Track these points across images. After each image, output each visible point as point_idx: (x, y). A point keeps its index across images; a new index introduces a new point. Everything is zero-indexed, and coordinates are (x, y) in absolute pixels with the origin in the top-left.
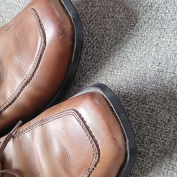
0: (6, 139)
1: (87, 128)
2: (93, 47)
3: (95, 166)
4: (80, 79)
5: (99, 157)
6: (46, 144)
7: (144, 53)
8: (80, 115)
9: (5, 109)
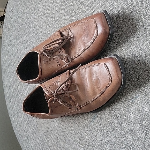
0: (74, 71)
1: (109, 71)
2: (117, 38)
3: (109, 86)
4: (108, 50)
5: (111, 82)
6: (91, 75)
7: (137, 44)
8: (107, 66)
9: (75, 58)
